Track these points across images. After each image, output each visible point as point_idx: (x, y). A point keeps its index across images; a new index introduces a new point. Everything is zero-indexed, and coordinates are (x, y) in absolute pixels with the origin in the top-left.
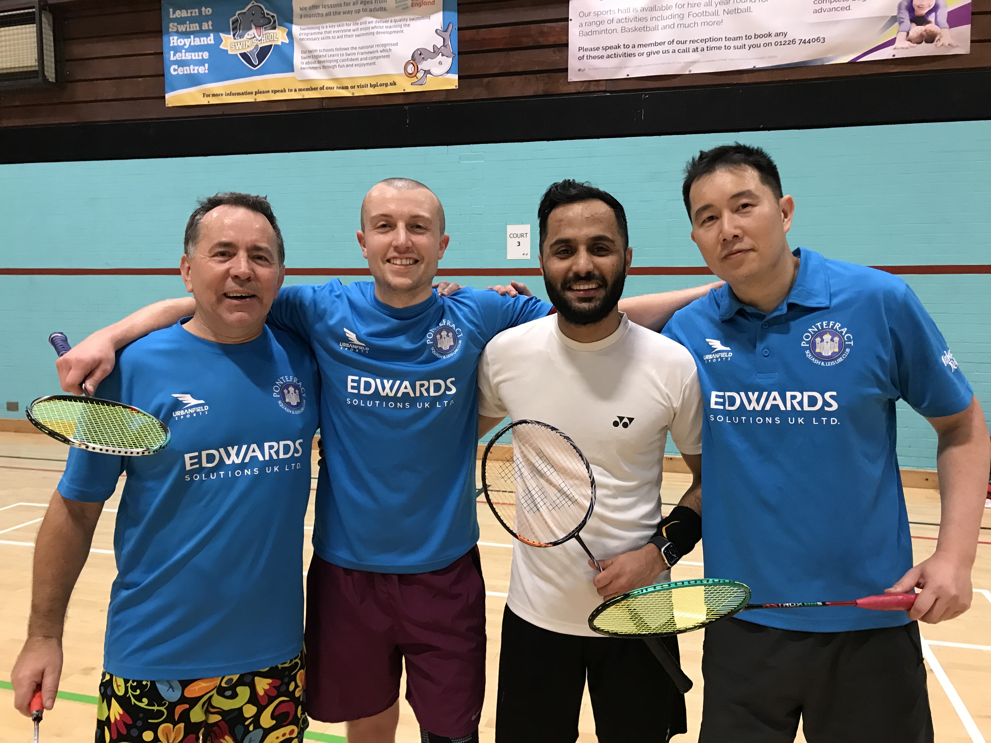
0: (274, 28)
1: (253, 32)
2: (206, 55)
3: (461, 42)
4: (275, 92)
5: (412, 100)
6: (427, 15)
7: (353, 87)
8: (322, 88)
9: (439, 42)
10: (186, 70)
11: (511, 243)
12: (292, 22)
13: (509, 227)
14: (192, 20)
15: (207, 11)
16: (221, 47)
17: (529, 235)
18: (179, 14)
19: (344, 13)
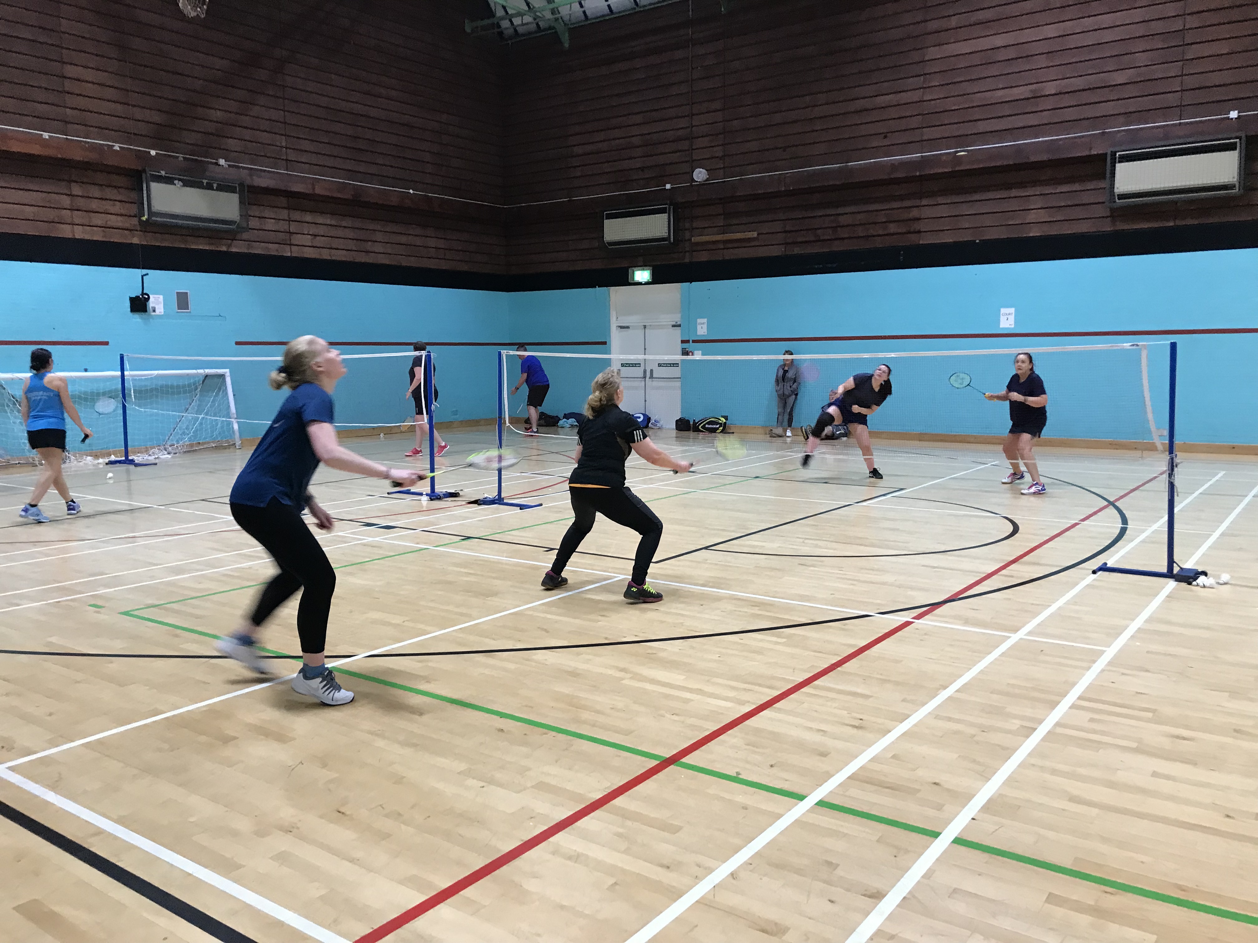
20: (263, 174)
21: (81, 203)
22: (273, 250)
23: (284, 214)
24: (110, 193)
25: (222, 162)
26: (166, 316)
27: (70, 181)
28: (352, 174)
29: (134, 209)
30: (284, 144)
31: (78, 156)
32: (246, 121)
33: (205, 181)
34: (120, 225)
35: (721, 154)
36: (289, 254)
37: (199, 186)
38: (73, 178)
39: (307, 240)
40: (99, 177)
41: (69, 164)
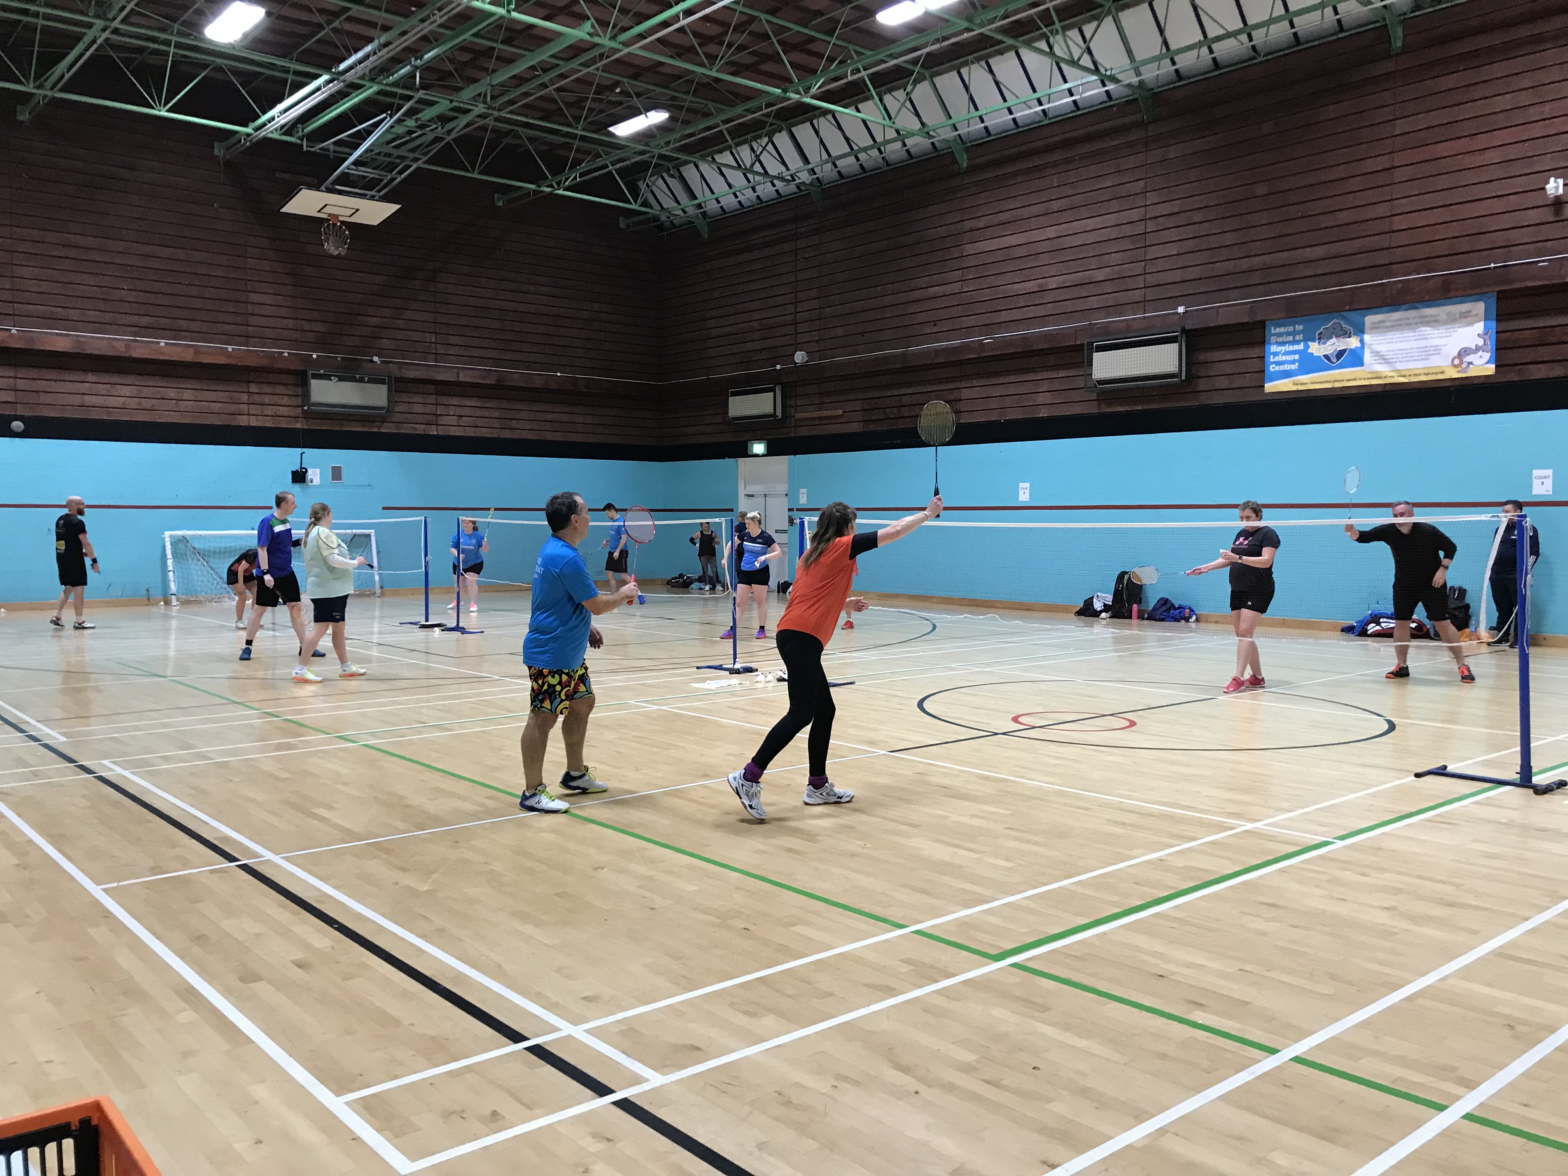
0: (1350, 337)
1: (1334, 340)
2: (1297, 357)
3: (1498, 341)
4: (1349, 380)
5: (1457, 383)
6: (1472, 324)
7: (1410, 376)
8: (1385, 377)
9: (1481, 342)
10: (1282, 368)
11: (1536, 483)
12: (1363, 332)
13: (1534, 471)
14: (1288, 334)
15: (1299, 328)
16: (1309, 351)
17: (1551, 478)
18: (1278, 330)
19: (1406, 325)
20: (411, 367)
21: (257, 399)
22: (420, 429)
23: (432, 399)
24: (279, 389)
25: (376, 359)
26: (323, 485)
27: (249, 382)
28: (497, 362)
29: (299, 401)
30: (434, 341)
31: (253, 362)
32: (400, 323)
33: (358, 376)
34: (286, 413)
35: (817, 338)
36: (435, 433)
37: (353, 379)
38: (251, 379)
39: (453, 420)
40: (272, 377)
41: (248, 369)
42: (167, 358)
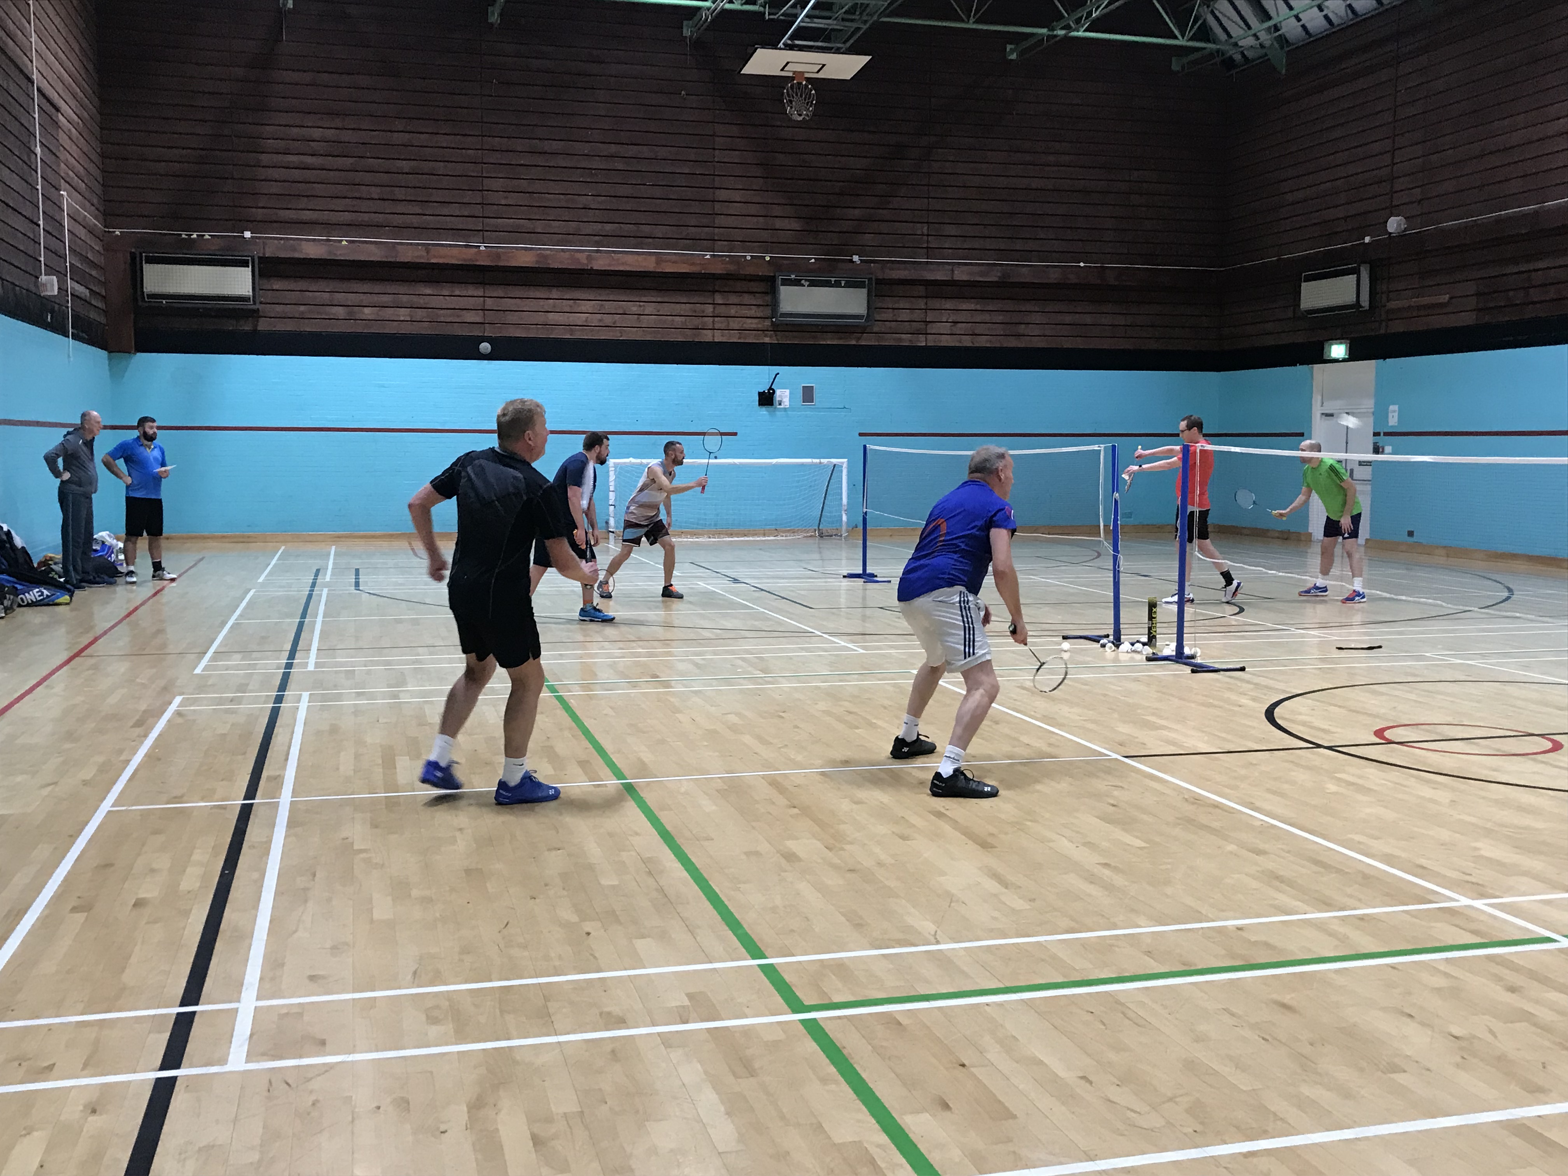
21: (722, 310)
22: (906, 340)
23: (921, 303)
24: (747, 299)
25: (856, 258)
26: (792, 408)
27: (714, 291)
28: (1002, 253)
29: (768, 312)
30: (925, 232)
31: (718, 269)
32: (886, 214)
33: (833, 280)
34: (754, 326)
36: (924, 344)
37: (827, 284)
38: (717, 288)
39: (945, 328)
40: (739, 286)
41: (714, 277)
42: (628, 269)
